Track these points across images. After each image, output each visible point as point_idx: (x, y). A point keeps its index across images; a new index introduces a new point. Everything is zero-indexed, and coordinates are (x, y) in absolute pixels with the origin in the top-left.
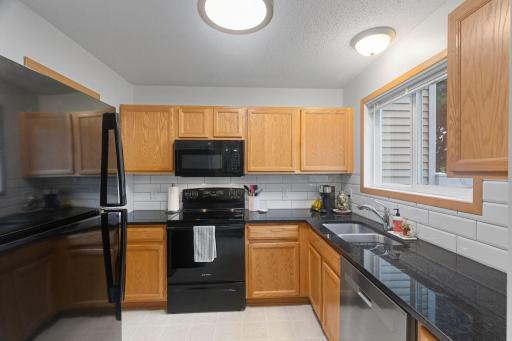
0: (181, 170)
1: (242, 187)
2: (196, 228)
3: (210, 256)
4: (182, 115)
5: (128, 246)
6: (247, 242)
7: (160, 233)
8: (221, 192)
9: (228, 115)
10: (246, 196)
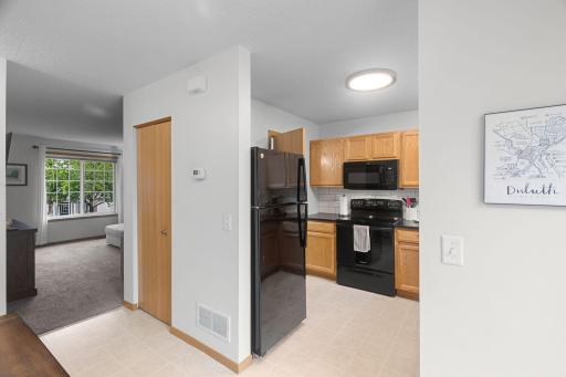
0: (348, 185)
1: (400, 199)
2: (355, 226)
3: (365, 247)
4: (349, 143)
5: (308, 233)
6: (396, 243)
7: (331, 227)
8: (382, 203)
9: (385, 140)
10: (404, 207)
